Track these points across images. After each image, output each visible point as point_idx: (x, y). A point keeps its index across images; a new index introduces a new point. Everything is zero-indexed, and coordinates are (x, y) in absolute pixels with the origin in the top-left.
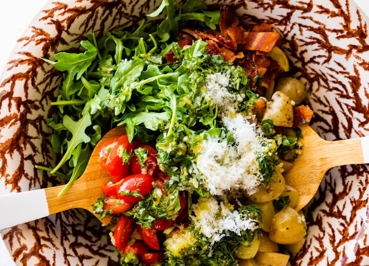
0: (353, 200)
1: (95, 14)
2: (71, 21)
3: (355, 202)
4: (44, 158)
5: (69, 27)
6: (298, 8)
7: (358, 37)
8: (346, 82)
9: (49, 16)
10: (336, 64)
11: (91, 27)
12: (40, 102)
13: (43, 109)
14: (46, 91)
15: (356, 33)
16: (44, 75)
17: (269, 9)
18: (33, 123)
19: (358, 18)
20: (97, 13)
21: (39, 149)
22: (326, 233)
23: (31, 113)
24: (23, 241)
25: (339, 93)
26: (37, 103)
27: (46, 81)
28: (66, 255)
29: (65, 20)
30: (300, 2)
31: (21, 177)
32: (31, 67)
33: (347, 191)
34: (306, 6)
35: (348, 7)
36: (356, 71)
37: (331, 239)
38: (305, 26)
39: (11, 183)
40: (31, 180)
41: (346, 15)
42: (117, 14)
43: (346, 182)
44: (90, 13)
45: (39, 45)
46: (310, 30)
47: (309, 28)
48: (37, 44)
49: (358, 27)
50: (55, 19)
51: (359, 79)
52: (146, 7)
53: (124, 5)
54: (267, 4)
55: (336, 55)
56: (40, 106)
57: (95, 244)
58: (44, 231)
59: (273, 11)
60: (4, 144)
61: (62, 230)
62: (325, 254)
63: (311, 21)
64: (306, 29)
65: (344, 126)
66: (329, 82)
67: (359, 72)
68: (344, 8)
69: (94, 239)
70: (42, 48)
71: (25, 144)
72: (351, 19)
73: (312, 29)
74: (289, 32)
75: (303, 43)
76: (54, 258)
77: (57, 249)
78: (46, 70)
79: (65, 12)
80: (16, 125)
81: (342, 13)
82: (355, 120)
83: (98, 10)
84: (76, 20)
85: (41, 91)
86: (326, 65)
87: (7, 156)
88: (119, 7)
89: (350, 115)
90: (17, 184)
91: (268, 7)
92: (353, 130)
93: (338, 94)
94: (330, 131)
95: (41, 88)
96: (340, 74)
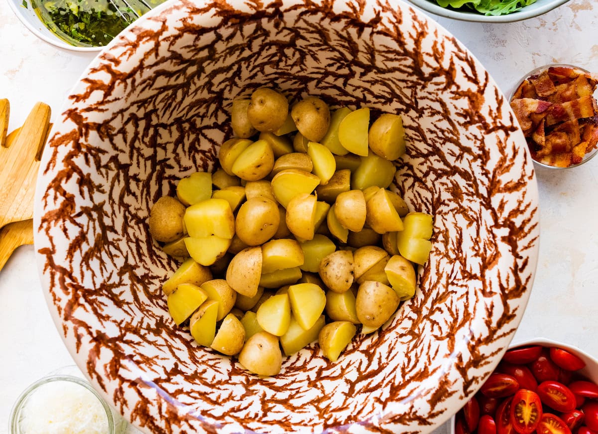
0: (288, 418)
1: (403, 57)
2: (386, 33)
3: (287, 420)
4: (222, 52)
5: (379, 33)
6: (484, 283)
7: (472, 359)
8: (420, 366)
9: (383, 7)
10: (437, 348)
11: (386, 57)
12: (285, 28)
13: (277, 33)
14: (299, 30)
15: (476, 354)
16: (317, 23)
17: (475, 252)
18: (259, 28)
19: (494, 351)
20: (405, 59)
21: (231, 44)
22: (240, 402)
23: (269, 21)
24: (123, 59)
25: (406, 365)
26: (282, 25)
27: (310, 26)
28: (122, 111)
29: (385, 26)
30: (491, 282)
31: (193, 34)
32: (320, 5)
33: (297, 410)
34: (488, 290)
35: (501, 336)
36: (434, 371)
37: (236, 408)
38: (467, 299)
39: (184, 25)
40: (194, 46)
41: (493, 337)
42: (412, 82)
43: (307, 407)
44: (402, 51)
45: (347, 6)
46: (465, 306)
47: (466, 304)
48: (347, 4)
49: (483, 355)
50: (382, 14)
51: (427, 377)
52: (431, 112)
53: (424, 87)
54: (479, 248)
55: (447, 344)
56: (280, 29)
57: (141, 142)
58: (142, 79)
59: (474, 258)
60: (225, 3)
61: (148, 99)
62: (217, 406)
63: (475, 302)
64: (465, 301)
65: (370, 384)
66: (415, 350)
67: (434, 375)
68: (500, 332)
69: (147, 140)
70: (345, 10)
71: (233, 25)
72: (490, 344)
73: (466, 307)
74: (457, 284)
75: (449, 305)
76: (116, 99)
77: (126, 99)
78: (322, 23)
79: (393, 23)
80: (250, 9)
81: (493, 332)
82: (381, 392)
83: (408, 59)
84: (389, 38)
85: (297, 25)
86: (433, 338)
87: (213, 11)
88: (420, 81)
89: (384, 385)
90: (186, 32)
91: (476, 250)
92: (368, 394)
93: (404, 365)
94: (360, 373)
95: (301, 24)
96: (426, 357)
